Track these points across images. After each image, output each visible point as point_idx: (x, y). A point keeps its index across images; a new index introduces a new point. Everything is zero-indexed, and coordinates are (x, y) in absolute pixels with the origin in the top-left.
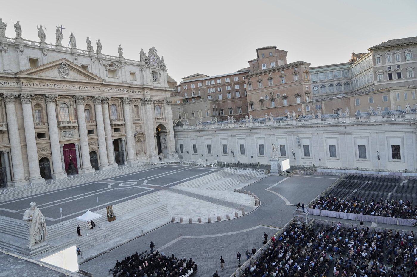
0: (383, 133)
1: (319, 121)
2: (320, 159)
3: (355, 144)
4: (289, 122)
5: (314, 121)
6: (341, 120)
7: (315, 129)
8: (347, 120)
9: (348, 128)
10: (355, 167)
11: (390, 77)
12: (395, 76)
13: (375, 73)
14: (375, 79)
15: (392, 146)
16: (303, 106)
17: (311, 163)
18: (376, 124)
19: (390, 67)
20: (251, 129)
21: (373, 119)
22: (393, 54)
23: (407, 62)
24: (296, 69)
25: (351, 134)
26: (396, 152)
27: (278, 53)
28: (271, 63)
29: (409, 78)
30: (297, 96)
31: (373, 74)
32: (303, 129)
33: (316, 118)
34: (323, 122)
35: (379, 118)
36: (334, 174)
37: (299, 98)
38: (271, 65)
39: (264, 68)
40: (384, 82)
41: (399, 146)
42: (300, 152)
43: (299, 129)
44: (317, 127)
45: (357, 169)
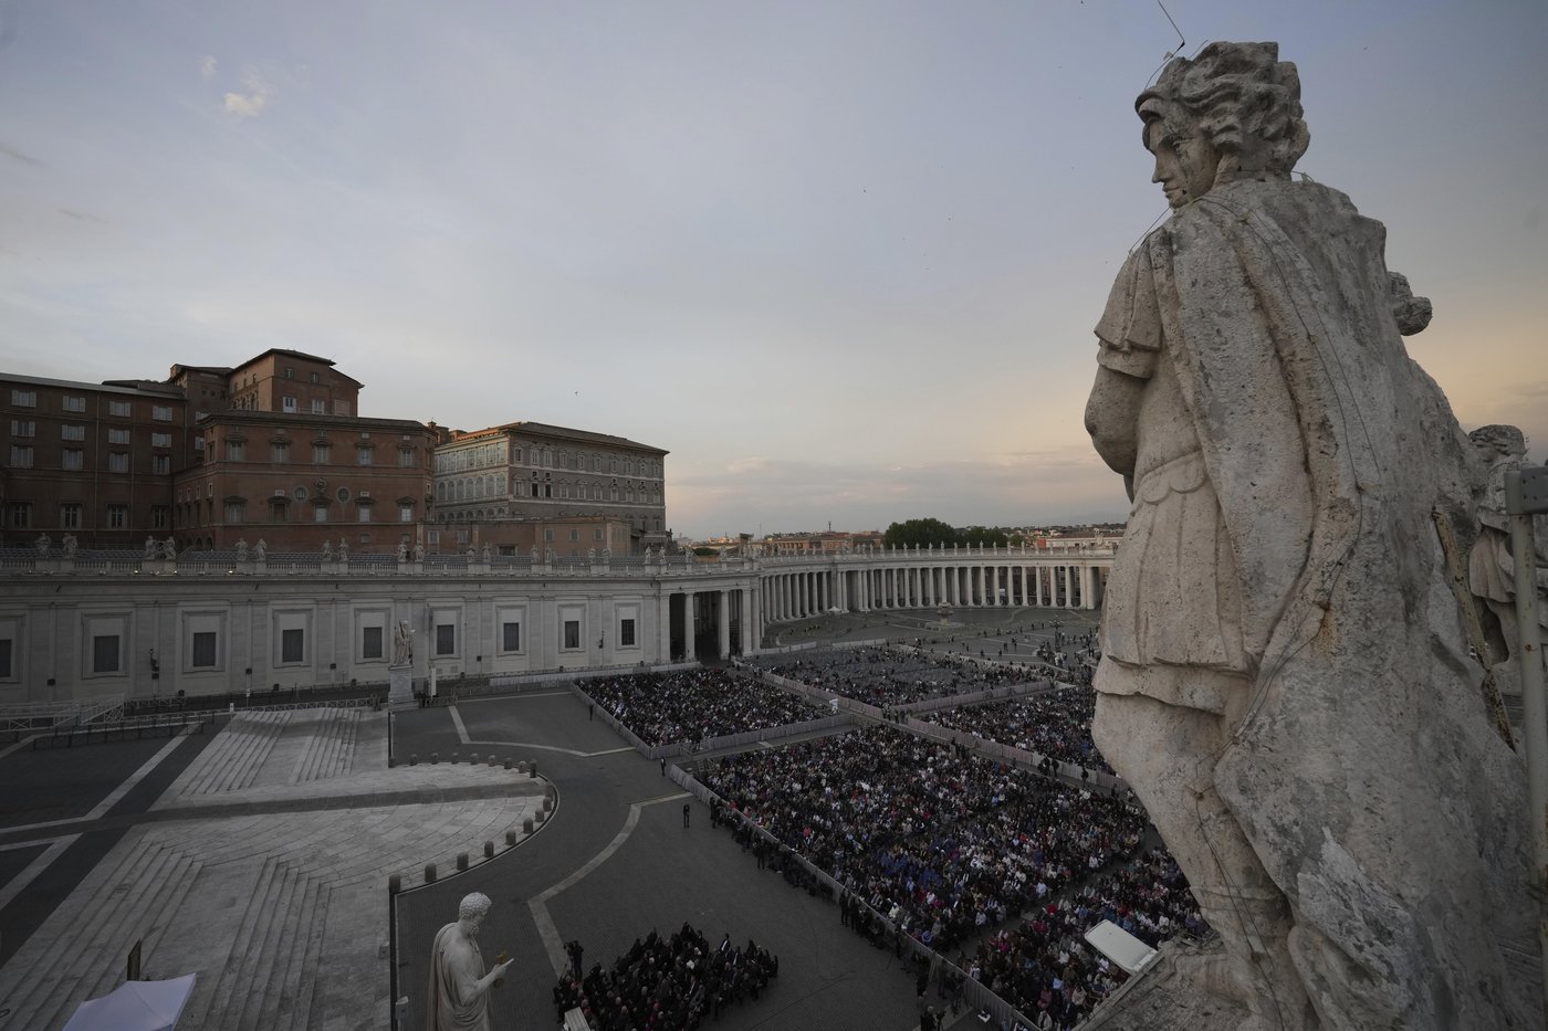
0: (610, 597)
1: (487, 569)
2: (479, 658)
3: (560, 621)
4: (403, 569)
5: (473, 570)
6: (535, 569)
7: (475, 587)
8: (548, 570)
9: (549, 586)
10: (557, 667)
11: (535, 493)
12: (541, 491)
13: (512, 478)
14: (511, 491)
15: (623, 621)
16: (420, 530)
17: (454, 669)
18: (602, 580)
19: (535, 473)
20: (257, 584)
21: (595, 571)
22: (542, 450)
23: (561, 470)
24: (407, 438)
25: (553, 599)
26: (628, 632)
27: (336, 382)
28: (314, 402)
29: (561, 500)
30: (405, 503)
31: (507, 479)
32: (441, 587)
33: (479, 562)
34: (495, 572)
35: (606, 570)
36: (543, 686)
37: (409, 511)
38: (314, 405)
39: (288, 410)
40: (524, 498)
41: (632, 621)
42: (427, 645)
43: (430, 588)
44: (480, 583)
45: (561, 670)
